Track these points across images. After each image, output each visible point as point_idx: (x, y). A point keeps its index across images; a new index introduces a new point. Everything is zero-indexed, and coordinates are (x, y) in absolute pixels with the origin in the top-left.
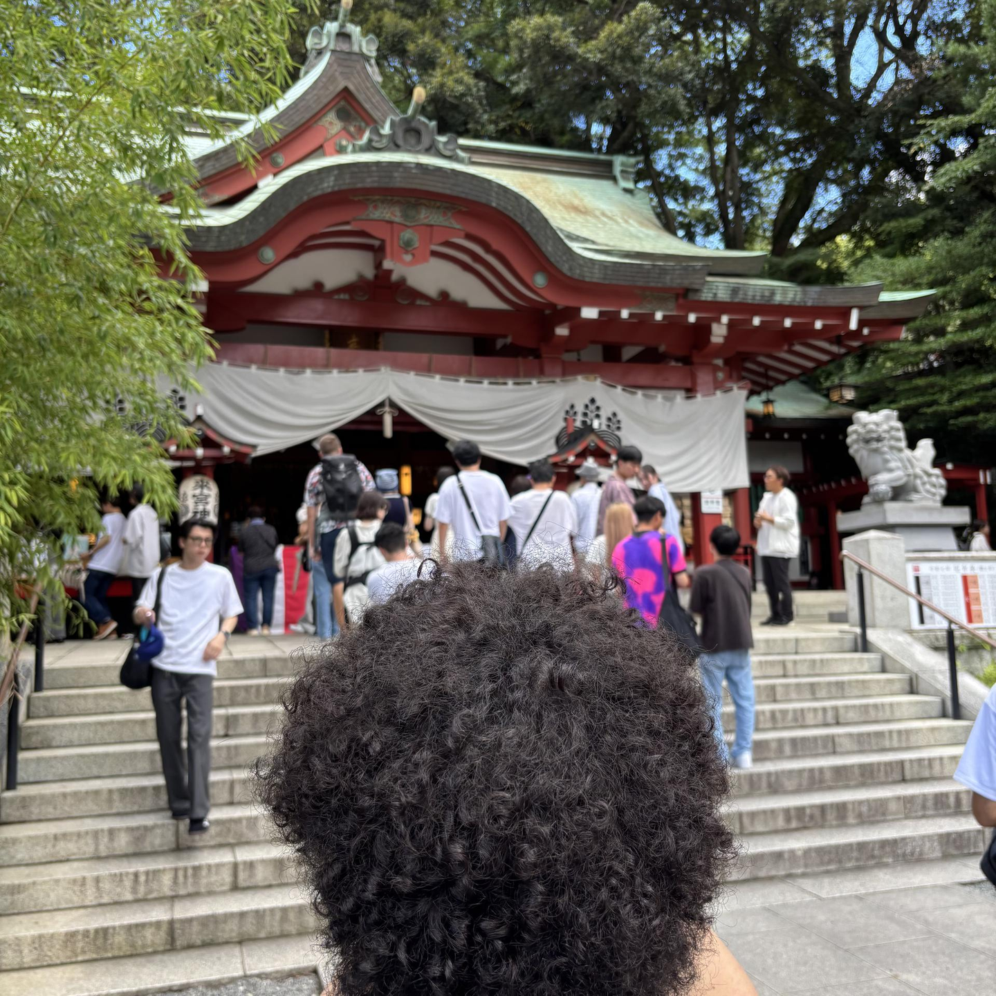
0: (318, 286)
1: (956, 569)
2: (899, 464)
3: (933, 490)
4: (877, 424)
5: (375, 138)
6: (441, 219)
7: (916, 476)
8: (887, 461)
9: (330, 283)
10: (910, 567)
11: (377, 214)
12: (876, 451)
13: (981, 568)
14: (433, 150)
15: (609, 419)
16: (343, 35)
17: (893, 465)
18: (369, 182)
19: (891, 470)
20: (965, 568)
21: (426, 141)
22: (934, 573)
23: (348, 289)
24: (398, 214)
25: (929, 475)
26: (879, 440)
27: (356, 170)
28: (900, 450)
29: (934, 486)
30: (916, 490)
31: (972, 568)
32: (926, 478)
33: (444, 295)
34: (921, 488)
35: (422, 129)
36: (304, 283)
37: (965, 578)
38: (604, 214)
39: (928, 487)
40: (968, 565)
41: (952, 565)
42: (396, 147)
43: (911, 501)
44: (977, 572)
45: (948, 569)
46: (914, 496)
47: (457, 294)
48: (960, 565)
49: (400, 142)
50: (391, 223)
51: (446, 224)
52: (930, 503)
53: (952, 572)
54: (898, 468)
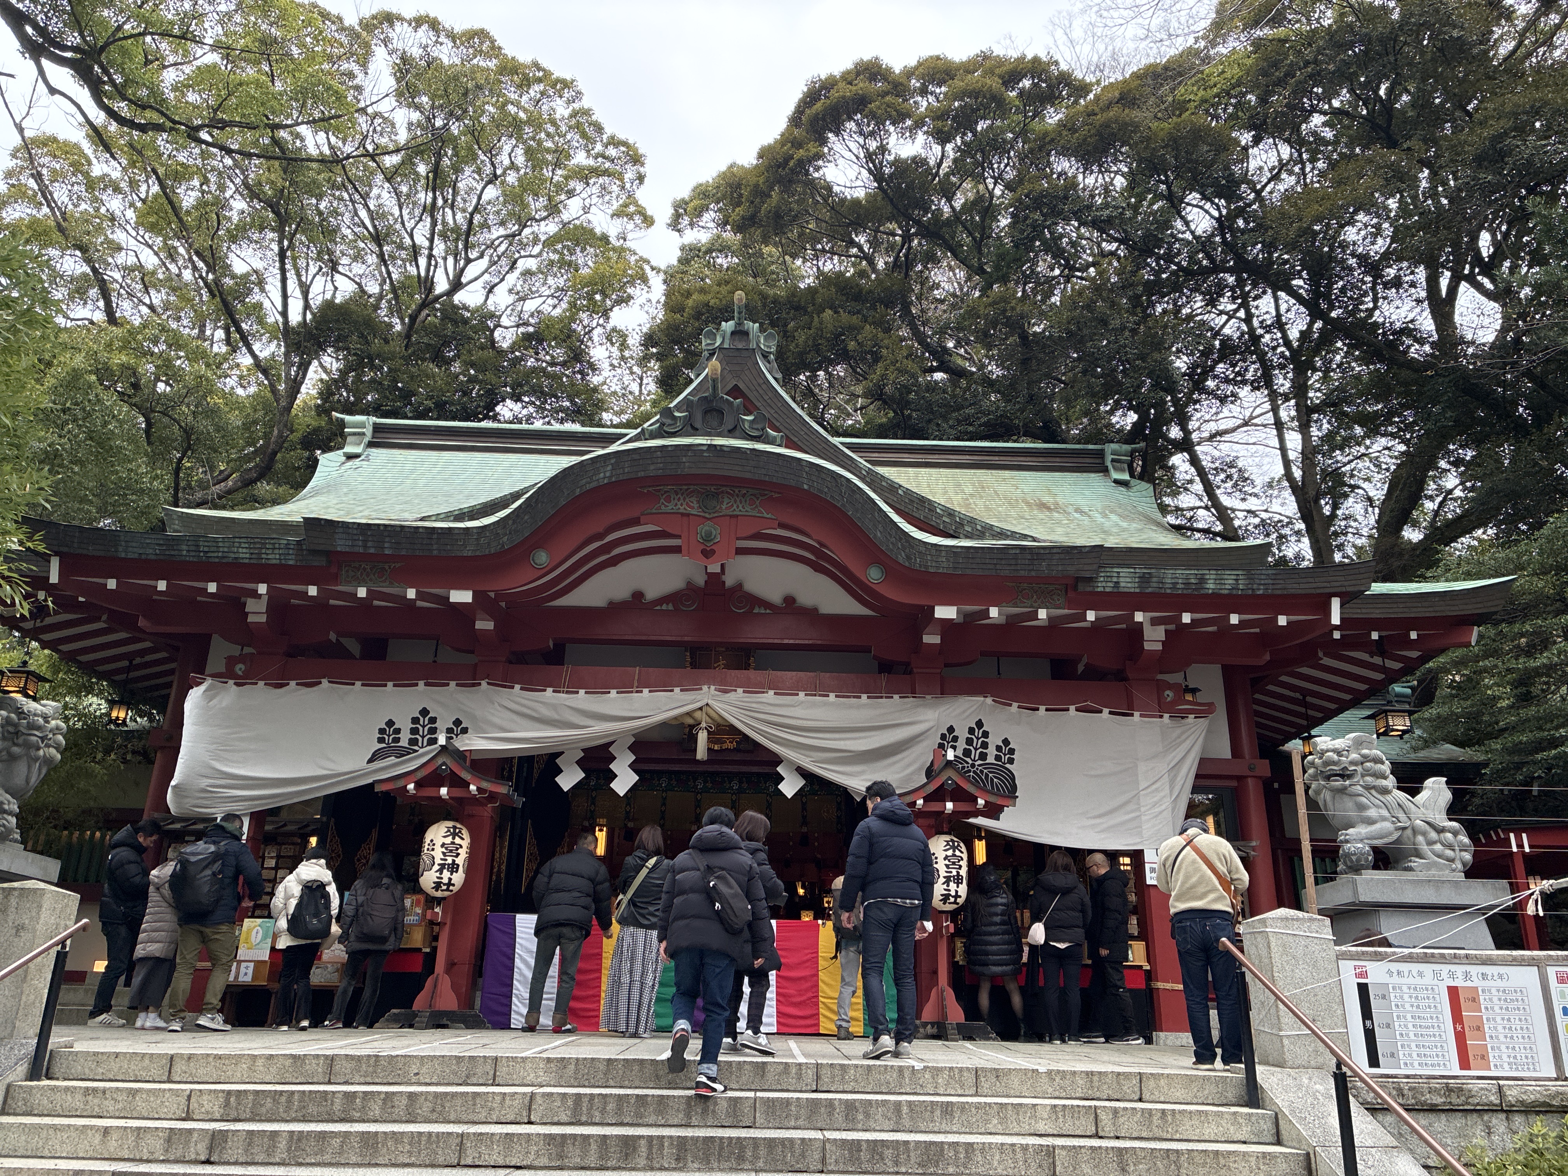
0: (638, 595)
1: (1436, 974)
2: (1385, 813)
3: (1449, 853)
4: (1339, 753)
5: (668, 421)
6: (748, 508)
7: (1415, 831)
8: (1362, 807)
9: (651, 594)
10: (1348, 968)
11: (670, 507)
12: (1343, 791)
13: (1484, 976)
14: (737, 433)
15: (999, 748)
16: (740, 333)
17: (1372, 813)
18: (653, 470)
19: (1371, 822)
20: (1452, 975)
21: (729, 424)
22: (1396, 980)
23: (672, 598)
24: (696, 505)
25: (1440, 831)
26: (1344, 775)
27: (636, 457)
28: (1385, 791)
29: (1450, 847)
30: (1419, 855)
31: (1467, 976)
32: (1433, 835)
33: (790, 600)
34: (1424, 848)
35: (726, 407)
36: (622, 593)
37: (1453, 992)
38: (1078, 510)
39: (1438, 847)
40: (1459, 970)
41: (1427, 969)
42: (694, 431)
43: (1410, 869)
44: (1476, 982)
45: (1421, 974)
46: (1416, 862)
47: (805, 599)
48: (1445, 969)
49: (698, 425)
50: (688, 515)
51: (755, 513)
52: (1447, 875)
53: (1428, 979)
54: (1384, 819)
